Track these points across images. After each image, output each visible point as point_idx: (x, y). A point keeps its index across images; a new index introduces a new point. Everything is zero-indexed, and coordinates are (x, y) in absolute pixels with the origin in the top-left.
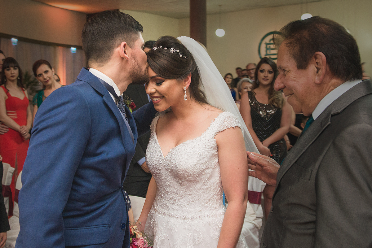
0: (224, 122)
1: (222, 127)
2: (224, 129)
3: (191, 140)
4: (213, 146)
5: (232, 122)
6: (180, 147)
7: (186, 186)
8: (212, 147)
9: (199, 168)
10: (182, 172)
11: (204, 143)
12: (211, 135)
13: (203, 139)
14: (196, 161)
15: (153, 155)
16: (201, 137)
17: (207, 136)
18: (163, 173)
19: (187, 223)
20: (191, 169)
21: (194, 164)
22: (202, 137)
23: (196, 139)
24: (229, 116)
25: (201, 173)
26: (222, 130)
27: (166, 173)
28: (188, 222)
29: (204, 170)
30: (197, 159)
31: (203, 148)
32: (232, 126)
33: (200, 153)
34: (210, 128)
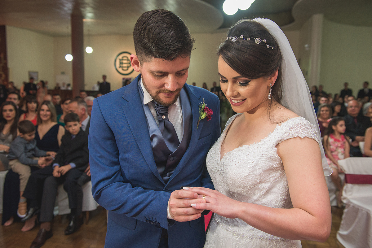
0: (291, 129)
1: (287, 135)
2: (288, 138)
3: (247, 146)
4: (272, 157)
5: (301, 131)
7: (237, 198)
8: (270, 158)
9: (252, 179)
10: (231, 180)
12: (272, 142)
14: (248, 172)
19: (235, 239)
20: (241, 180)
21: (245, 174)
22: (260, 143)
23: (252, 145)
24: (300, 123)
25: (254, 187)
26: (286, 139)
28: (237, 239)
29: (258, 183)
30: (250, 170)
31: (259, 157)
32: (299, 136)
34: (272, 134)
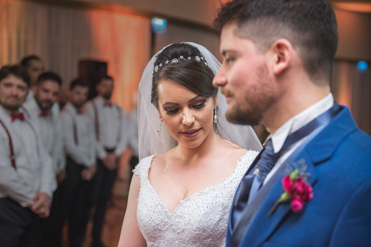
6: (196, 197)
11: (230, 191)
13: (227, 185)
14: (219, 216)
15: (152, 212)
16: (225, 183)
17: (233, 181)
18: (168, 235)
27: (173, 235)
31: (228, 198)
33: (224, 205)
